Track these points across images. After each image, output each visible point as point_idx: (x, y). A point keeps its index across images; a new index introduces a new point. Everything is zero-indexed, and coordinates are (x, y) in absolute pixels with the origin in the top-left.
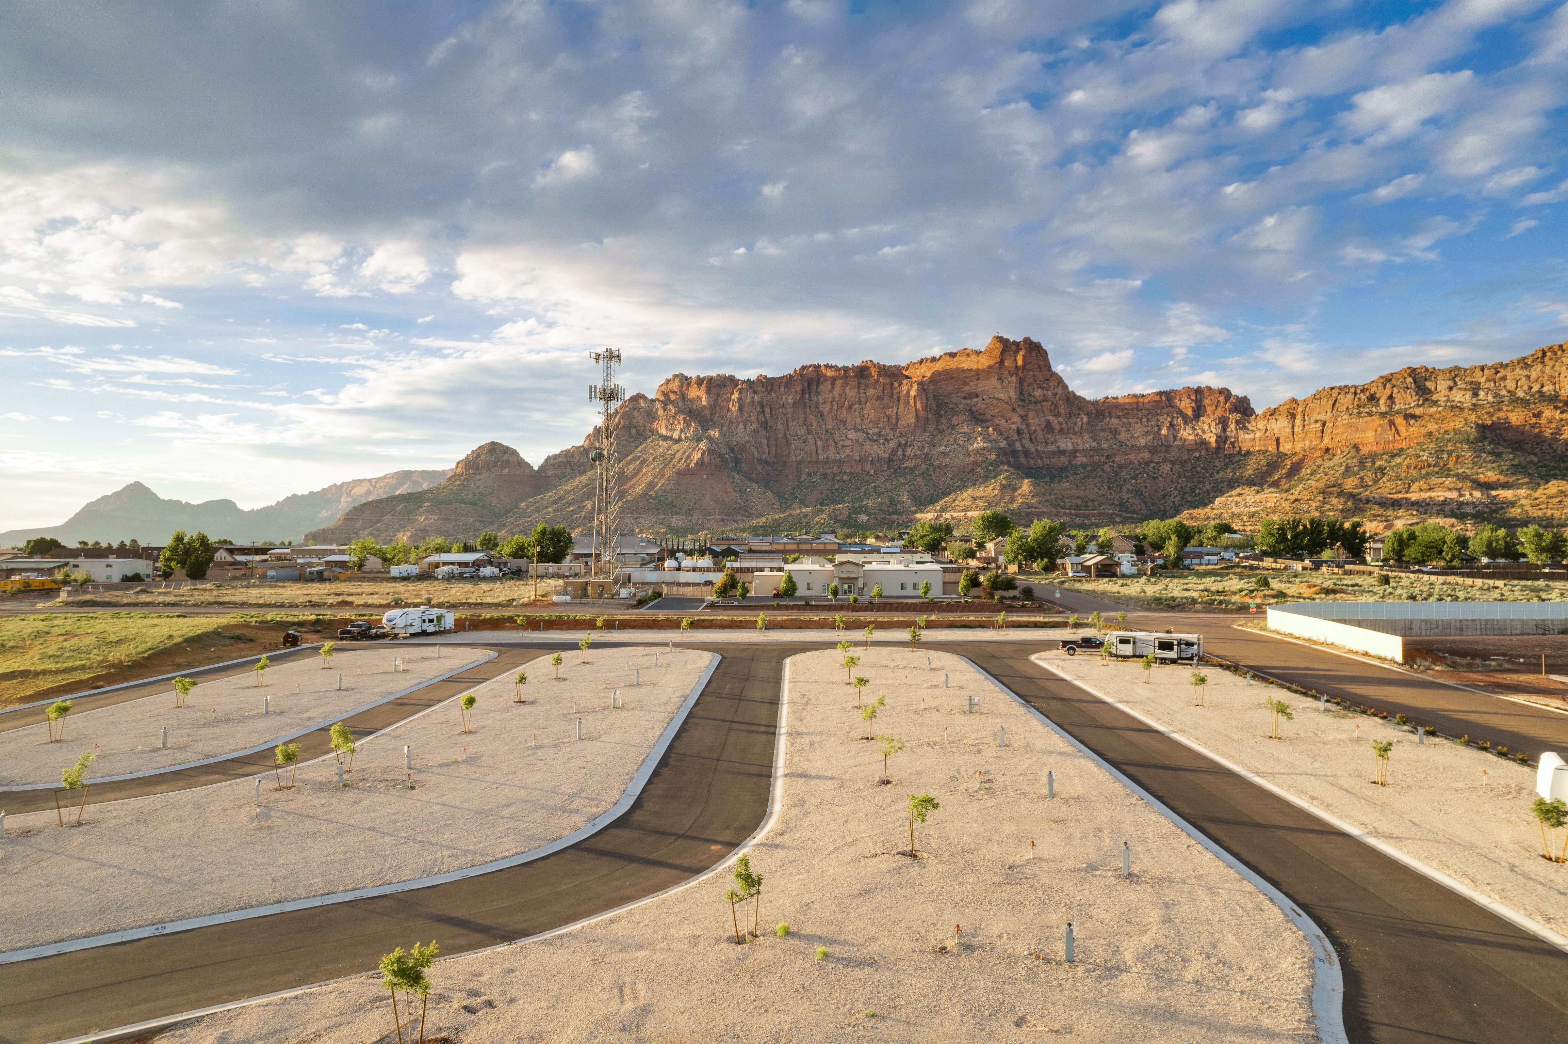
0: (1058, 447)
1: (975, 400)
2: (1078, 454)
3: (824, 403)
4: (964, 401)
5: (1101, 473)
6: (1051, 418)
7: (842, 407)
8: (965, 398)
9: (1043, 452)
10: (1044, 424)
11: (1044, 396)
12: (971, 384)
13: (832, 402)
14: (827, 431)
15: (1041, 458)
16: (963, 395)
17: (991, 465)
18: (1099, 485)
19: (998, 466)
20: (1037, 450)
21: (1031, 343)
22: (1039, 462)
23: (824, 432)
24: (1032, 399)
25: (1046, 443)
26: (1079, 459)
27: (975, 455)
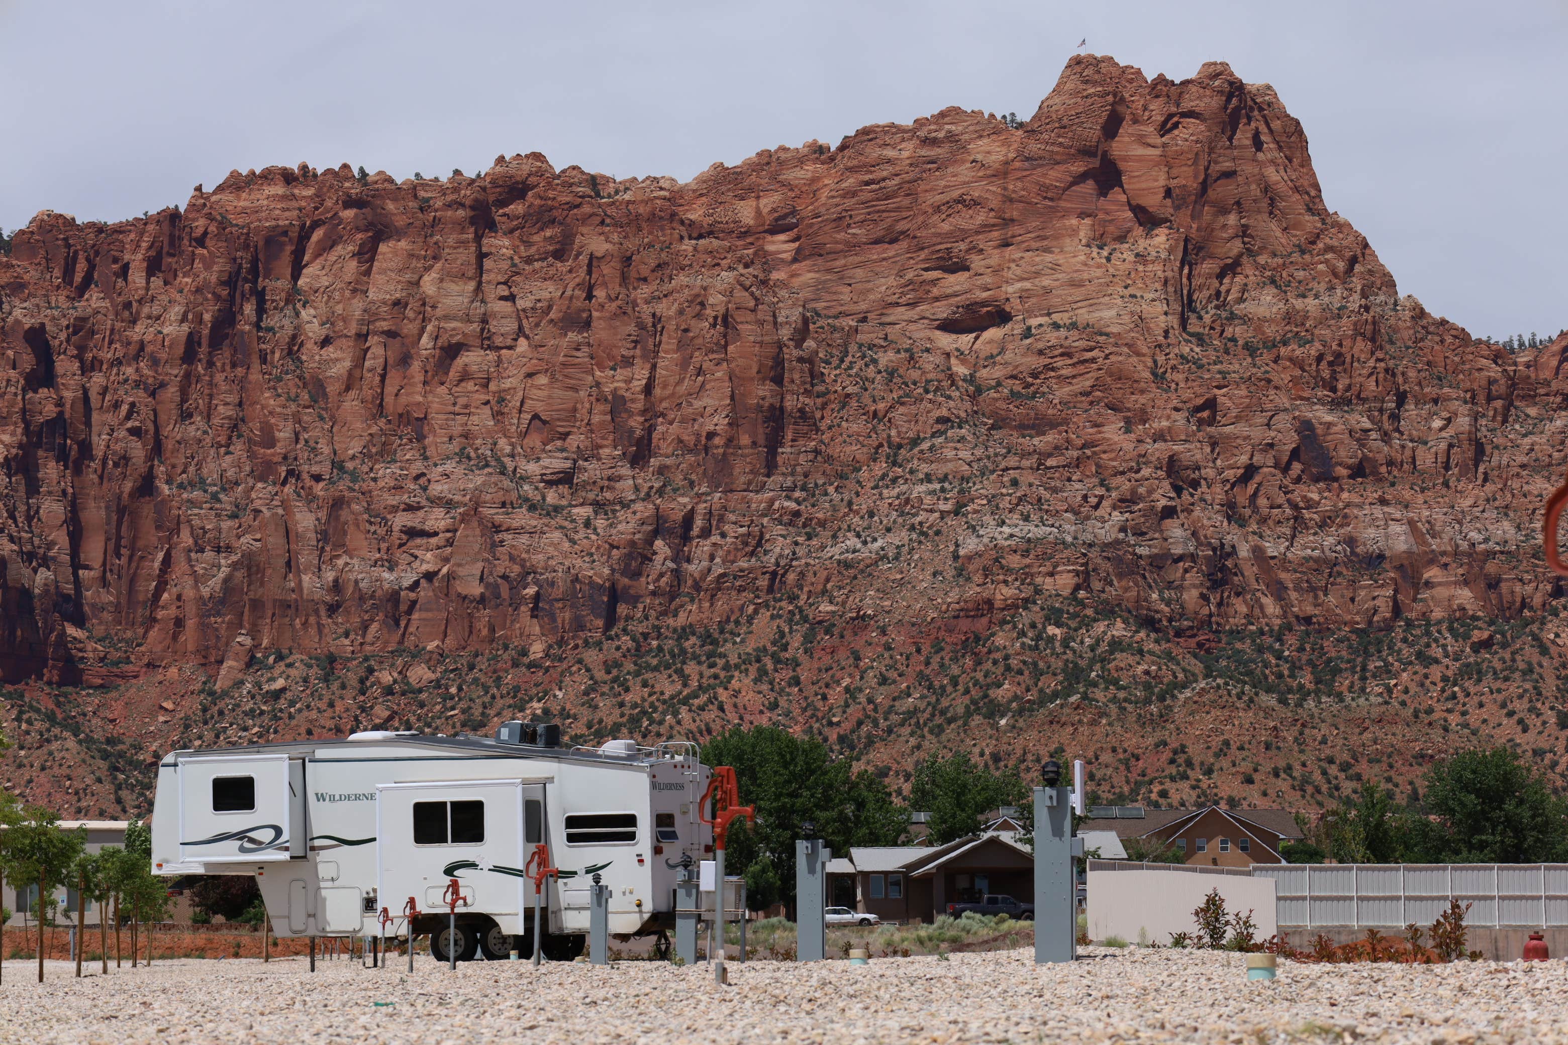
0: (1351, 541)
1: (993, 333)
2: (1432, 573)
3: (326, 342)
4: (945, 340)
5: (1531, 653)
6: (1322, 415)
7: (405, 360)
8: (949, 326)
9: (1284, 561)
10: (1289, 441)
11: (1288, 317)
12: (977, 263)
13: (362, 337)
14: (338, 465)
15: (1279, 591)
16: (943, 311)
17: (1054, 616)
18: (1521, 706)
19: (1087, 623)
20: (1258, 553)
21: (1236, 88)
22: (1271, 606)
23: (324, 469)
24: (1237, 330)
25: (1299, 523)
26: (1441, 592)
27: (986, 572)
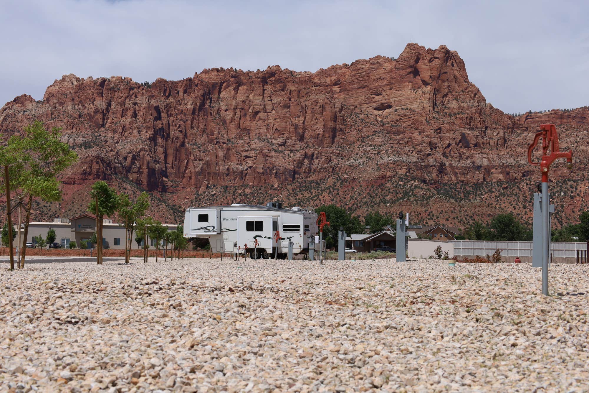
0: (473, 162)
1: (387, 111)
2: (493, 171)
3: (226, 110)
4: (376, 112)
5: (517, 190)
6: (467, 132)
7: (245, 115)
8: (377, 109)
9: (457, 167)
10: (459, 138)
11: (459, 108)
12: (384, 93)
13: (235, 109)
14: (229, 140)
15: (456, 174)
16: (375, 105)
17: (401, 179)
18: (514, 203)
19: (409, 181)
20: (451, 165)
21: (448, 52)
22: (454, 178)
23: (226, 141)
24: (447, 111)
25: (461, 158)
26: (495, 175)
27: (385, 168)
